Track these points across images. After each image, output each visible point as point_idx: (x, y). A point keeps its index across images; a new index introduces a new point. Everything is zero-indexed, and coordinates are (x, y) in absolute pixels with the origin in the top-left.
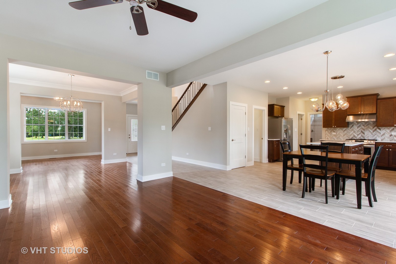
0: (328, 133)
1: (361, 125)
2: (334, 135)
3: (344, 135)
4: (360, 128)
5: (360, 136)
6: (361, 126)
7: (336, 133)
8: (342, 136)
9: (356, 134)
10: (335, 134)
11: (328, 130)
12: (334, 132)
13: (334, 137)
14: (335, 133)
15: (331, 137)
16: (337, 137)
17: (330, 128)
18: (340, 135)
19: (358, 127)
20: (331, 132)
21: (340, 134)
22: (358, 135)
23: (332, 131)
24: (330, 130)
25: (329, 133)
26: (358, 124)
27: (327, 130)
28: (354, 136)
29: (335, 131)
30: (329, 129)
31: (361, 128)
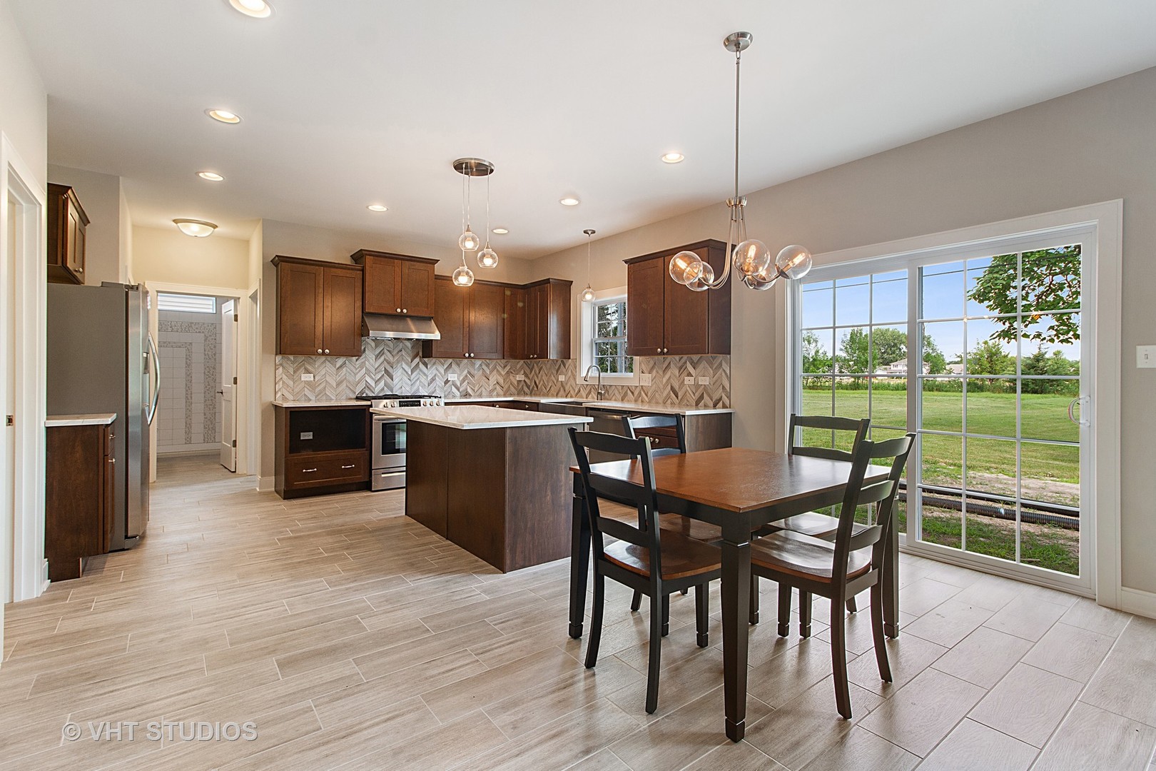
0: (284, 377)
1: (385, 351)
2: (308, 383)
3: (339, 384)
4: (382, 358)
5: (382, 384)
6: (383, 353)
7: (314, 377)
8: (332, 387)
9: (373, 378)
10: (312, 379)
11: (285, 365)
12: (308, 372)
13: (307, 392)
14: (310, 377)
15: (297, 390)
16: (317, 390)
17: (292, 357)
18: (327, 381)
19: (377, 357)
20: (295, 372)
21: (328, 378)
22: (377, 382)
23: (301, 367)
24: (293, 363)
25: (291, 377)
26: (376, 346)
27: (281, 365)
28: (368, 386)
29: (310, 368)
30: (289, 359)
31: (385, 359)
